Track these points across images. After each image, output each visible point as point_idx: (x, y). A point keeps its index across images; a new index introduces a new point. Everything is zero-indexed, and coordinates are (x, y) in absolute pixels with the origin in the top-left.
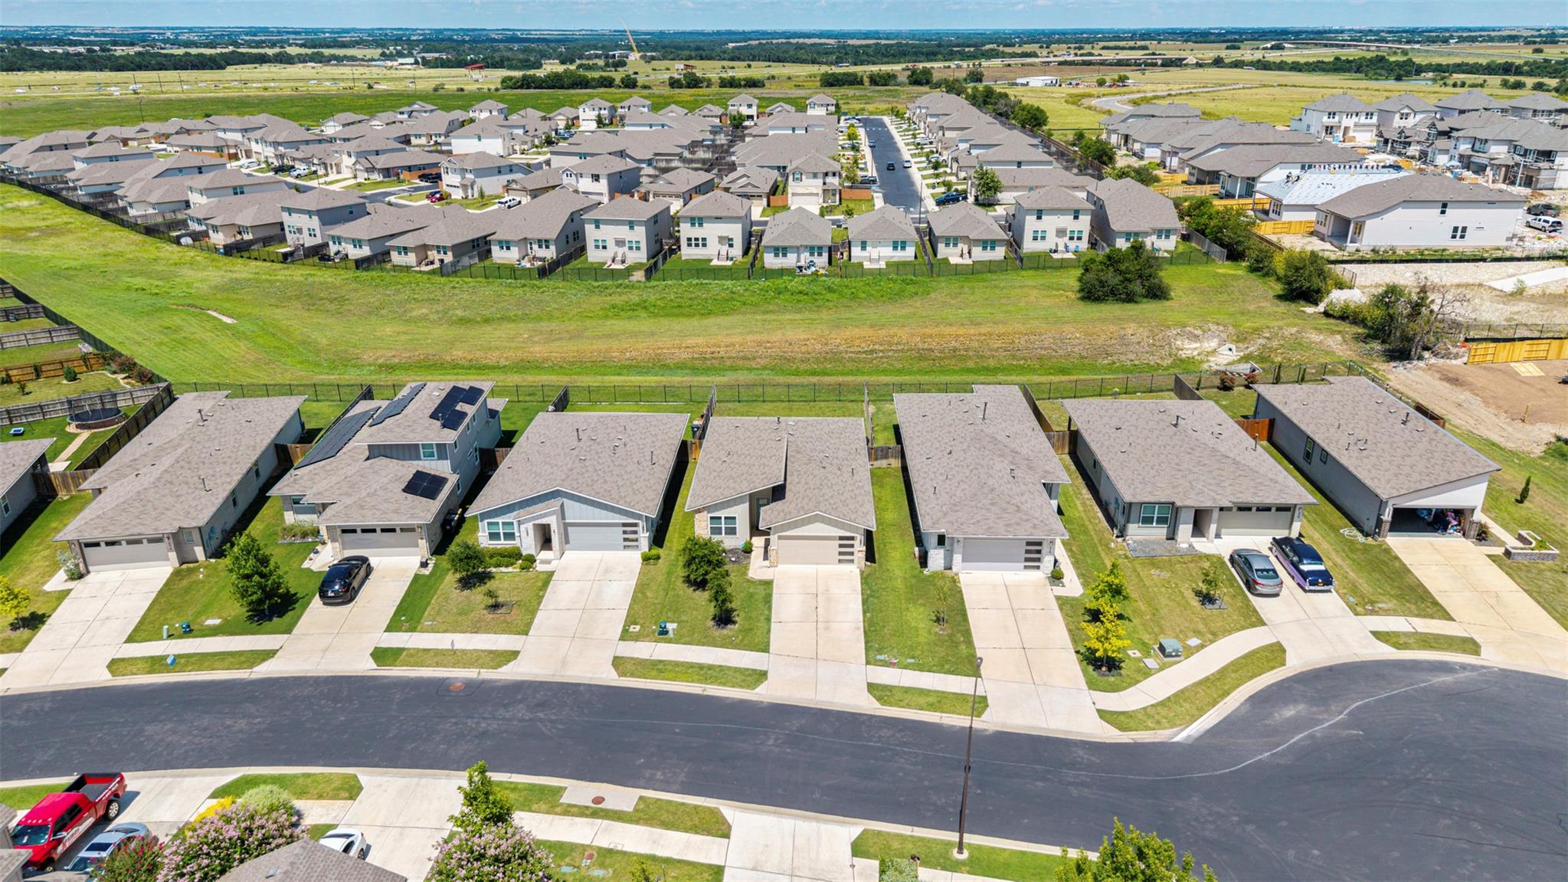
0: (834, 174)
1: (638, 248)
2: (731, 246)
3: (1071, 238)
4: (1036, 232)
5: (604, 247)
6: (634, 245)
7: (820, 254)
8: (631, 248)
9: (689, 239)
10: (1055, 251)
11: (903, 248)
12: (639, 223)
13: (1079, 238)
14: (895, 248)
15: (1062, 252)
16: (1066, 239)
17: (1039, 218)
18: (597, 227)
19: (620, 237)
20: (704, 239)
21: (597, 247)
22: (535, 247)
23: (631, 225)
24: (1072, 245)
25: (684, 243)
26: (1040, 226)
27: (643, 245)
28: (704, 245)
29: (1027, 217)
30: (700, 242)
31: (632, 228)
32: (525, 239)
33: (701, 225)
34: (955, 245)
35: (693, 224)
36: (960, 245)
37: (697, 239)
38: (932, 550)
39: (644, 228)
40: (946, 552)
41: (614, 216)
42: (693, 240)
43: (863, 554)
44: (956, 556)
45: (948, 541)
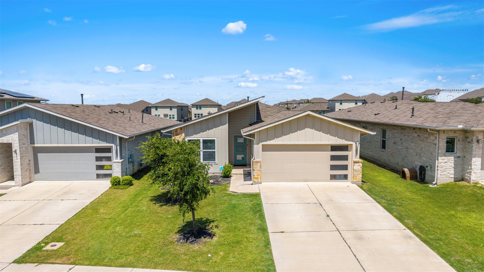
1: (174, 118)
6: (172, 117)
8: (170, 118)
9: (195, 114)
12: (174, 107)
17: (341, 104)
18: (156, 110)
19: (166, 113)
20: (202, 114)
25: (193, 116)
26: (341, 107)
27: (176, 116)
29: (336, 104)
31: (171, 109)
33: (200, 108)
35: (197, 108)
37: (199, 114)
38: (441, 157)
39: (176, 109)
40: (456, 159)
41: (164, 105)
42: (197, 115)
43: (360, 167)
44: (474, 159)
45: (458, 146)
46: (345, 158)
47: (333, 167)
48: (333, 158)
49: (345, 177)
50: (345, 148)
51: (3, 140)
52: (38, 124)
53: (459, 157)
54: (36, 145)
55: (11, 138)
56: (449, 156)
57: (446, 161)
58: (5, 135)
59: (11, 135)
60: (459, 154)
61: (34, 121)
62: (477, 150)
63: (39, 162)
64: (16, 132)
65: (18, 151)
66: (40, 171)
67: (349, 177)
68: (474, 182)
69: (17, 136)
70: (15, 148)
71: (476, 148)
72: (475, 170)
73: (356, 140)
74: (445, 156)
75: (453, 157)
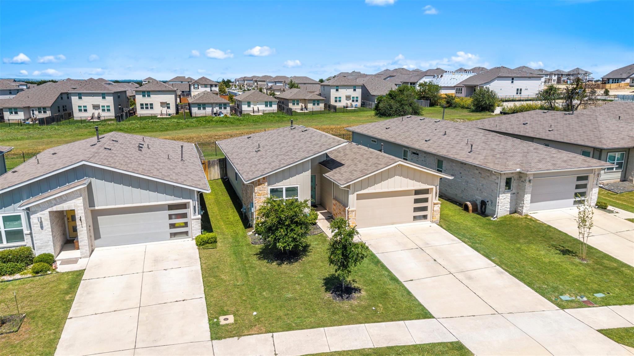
0: (216, 86)
1: (109, 110)
2: (168, 108)
3: (353, 101)
4: (336, 98)
5: (85, 110)
6: (106, 108)
7: (225, 108)
8: (103, 110)
9: (142, 105)
10: (347, 107)
11: (271, 106)
12: (109, 94)
13: (357, 101)
14: (266, 106)
15: (350, 107)
16: (351, 101)
17: (337, 90)
18: (80, 98)
19: (96, 103)
20: (151, 104)
21: (80, 110)
22: (36, 113)
23: (104, 96)
24: (354, 104)
25: (138, 107)
26: (338, 94)
27: (112, 108)
28: (152, 108)
29: (332, 90)
30: (149, 106)
31: (104, 98)
32: (29, 107)
33: (149, 96)
34: (298, 104)
35: (144, 96)
36: (300, 104)
37: (147, 104)
38: (501, 194)
39: (112, 97)
40: (512, 195)
41: (91, 91)
42: (144, 105)
43: (438, 208)
44: (526, 196)
45: (514, 184)
46: (426, 200)
47: (416, 210)
48: (416, 201)
49: (425, 217)
50: (426, 191)
51: (63, 207)
52: (98, 184)
53: (514, 194)
54: (96, 208)
55: (73, 204)
56: (507, 193)
57: (504, 197)
58: (66, 201)
59: (74, 201)
60: (514, 191)
61: (93, 180)
62: (528, 188)
63: (100, 227)
64: (79, 197)
65: (83, 219)
66: (101, 236)
67: (429, 217)
68: (525, 214)
69: (82, 201)
70: (80, 215)
71: (528, 187)
72: (526, 205)
73: (436, 185)
74: (504, 193)
75: (510, 194)
